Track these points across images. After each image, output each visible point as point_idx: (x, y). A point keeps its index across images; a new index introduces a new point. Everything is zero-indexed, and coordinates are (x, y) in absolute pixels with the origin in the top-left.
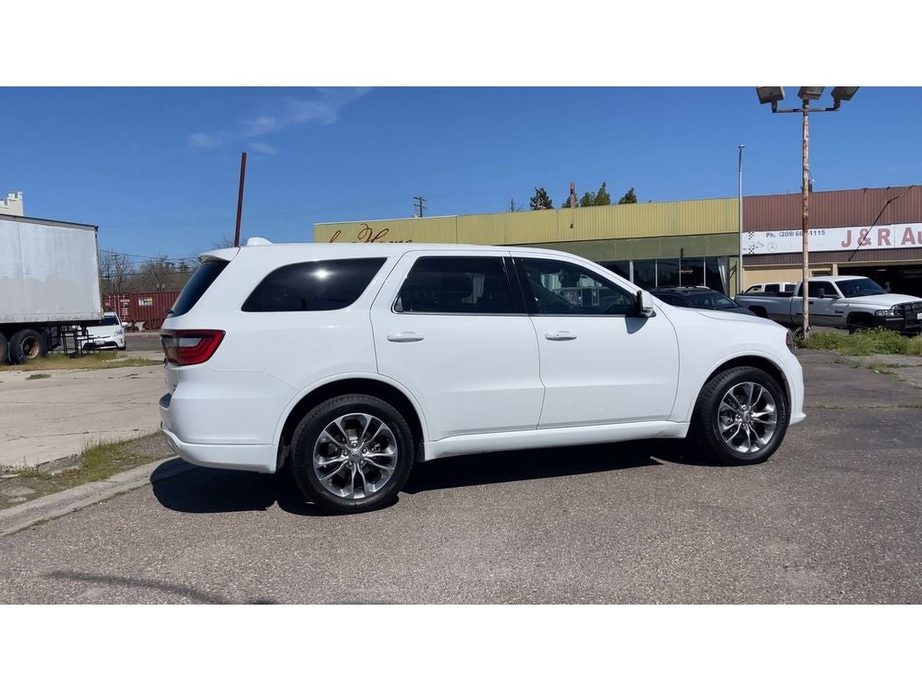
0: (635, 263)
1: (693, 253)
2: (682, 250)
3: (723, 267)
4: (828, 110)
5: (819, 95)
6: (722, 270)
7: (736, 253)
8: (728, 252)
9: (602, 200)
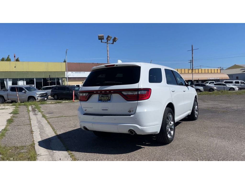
0: (36, 79)
1: (53, 76)
2: (50, 75)
3: (61, 81)
4: (112, 44)
5: (110, 40)
6: (60, 81)
7: (64, 77)
8: (62, 77)
9: (8, 60)
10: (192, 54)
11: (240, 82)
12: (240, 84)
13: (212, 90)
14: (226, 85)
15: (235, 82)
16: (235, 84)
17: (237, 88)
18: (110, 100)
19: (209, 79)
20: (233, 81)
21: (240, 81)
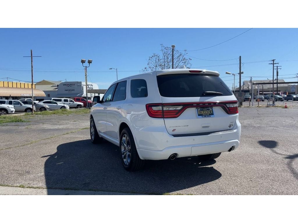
10: (32, 62)
11: (69, 101)
12: (69, 102)
13: (43, 109)
14: (57, 103)
15: (64, 100)
16: (64, 102)
17: (68, 107)
18: (213, 114)
19: (24, 96)
20: (62, 99)
21: (69, 99)
